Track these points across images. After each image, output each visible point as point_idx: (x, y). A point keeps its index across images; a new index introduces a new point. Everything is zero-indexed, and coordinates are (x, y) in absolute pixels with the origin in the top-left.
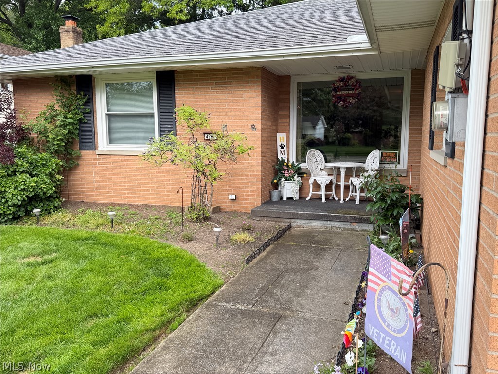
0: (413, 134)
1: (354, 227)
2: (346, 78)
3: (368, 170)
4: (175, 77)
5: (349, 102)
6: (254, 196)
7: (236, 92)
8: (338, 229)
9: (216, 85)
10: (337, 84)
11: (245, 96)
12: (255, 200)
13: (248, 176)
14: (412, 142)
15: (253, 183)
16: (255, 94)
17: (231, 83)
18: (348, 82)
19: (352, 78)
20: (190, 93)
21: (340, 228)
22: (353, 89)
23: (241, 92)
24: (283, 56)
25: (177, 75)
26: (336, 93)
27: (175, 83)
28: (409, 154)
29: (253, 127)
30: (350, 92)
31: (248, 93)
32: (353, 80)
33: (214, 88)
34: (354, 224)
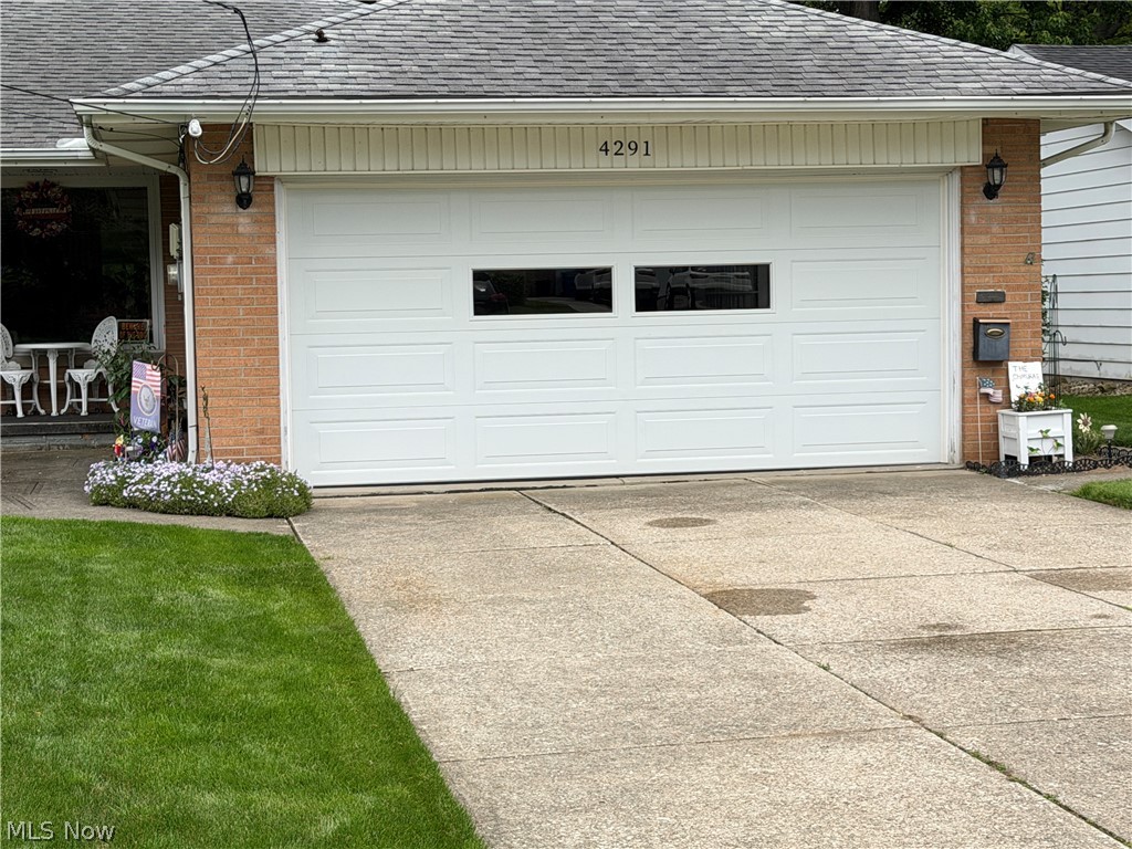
1: (87, 442)
2: (41, 184)
5: (52, 230)
8: (61, 448)
10: (25, 195)
18: (47, 192)
19: (53, 186)
21: (63, 446)
22: (56, 206)
26: (24, 211)
28: (167, 324)
30: (52, 211)
32: (55, 189)
34: (87, 436)
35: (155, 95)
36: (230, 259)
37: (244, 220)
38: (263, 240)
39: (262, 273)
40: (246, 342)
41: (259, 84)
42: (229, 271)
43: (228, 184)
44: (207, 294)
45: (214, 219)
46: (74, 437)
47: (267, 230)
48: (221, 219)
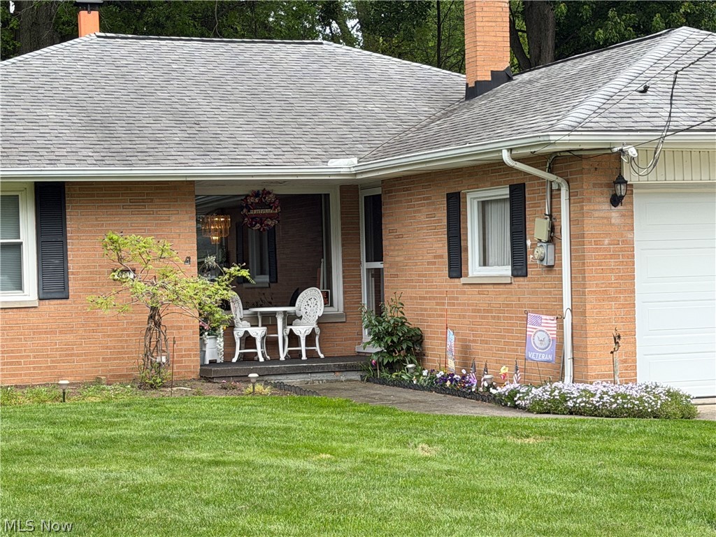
0: (348, 266)
1: (338, 378)
2: (261, 192)
3: (302, 316)
4: (66, 190)
5: (268, 225)
6: (189, 355)
7: (161, 212)
8: (321, 382)
9: (130, 202)
10: (251, 200)
11: (173, 218)
12: (192, 361)
13: (180, 328)
14: (349, 277)
15: (187, 338)
16: (187, 217)
17: (152, 201)
18: (265, 198)
19: (269, 193)
20: (90, 213)
21: (322, 380)
22: (271, 208)
23: (168, 213)
24: (252, 176)
25: (69, 188)
26: (249, 211)
27: (67, 199)
28: (345, 292)
29: (188, 260)
30: (268, 211)
31: (178, 214)
32: (271, 196)
33: (127, 207)
34: (337, 374)
35: (589, 129)
36: (606, 242)
37: (615, 214)
38: (626, 228)
39: (625, 251)
40: (616, 299)
41: (670, 121)
42: (605, 250)
43: (606, 190)
44: (593, 266)
45: (597, 214)
46: (329, 374)
47: (629, 221)
48: (602, 214)
